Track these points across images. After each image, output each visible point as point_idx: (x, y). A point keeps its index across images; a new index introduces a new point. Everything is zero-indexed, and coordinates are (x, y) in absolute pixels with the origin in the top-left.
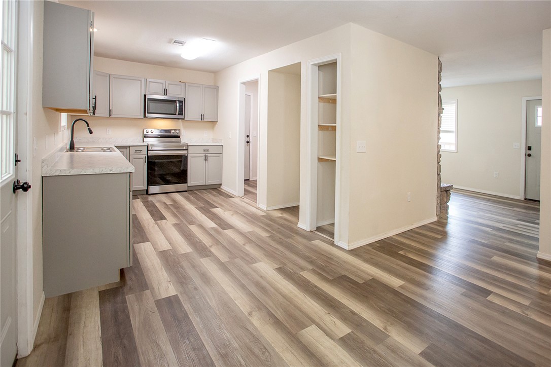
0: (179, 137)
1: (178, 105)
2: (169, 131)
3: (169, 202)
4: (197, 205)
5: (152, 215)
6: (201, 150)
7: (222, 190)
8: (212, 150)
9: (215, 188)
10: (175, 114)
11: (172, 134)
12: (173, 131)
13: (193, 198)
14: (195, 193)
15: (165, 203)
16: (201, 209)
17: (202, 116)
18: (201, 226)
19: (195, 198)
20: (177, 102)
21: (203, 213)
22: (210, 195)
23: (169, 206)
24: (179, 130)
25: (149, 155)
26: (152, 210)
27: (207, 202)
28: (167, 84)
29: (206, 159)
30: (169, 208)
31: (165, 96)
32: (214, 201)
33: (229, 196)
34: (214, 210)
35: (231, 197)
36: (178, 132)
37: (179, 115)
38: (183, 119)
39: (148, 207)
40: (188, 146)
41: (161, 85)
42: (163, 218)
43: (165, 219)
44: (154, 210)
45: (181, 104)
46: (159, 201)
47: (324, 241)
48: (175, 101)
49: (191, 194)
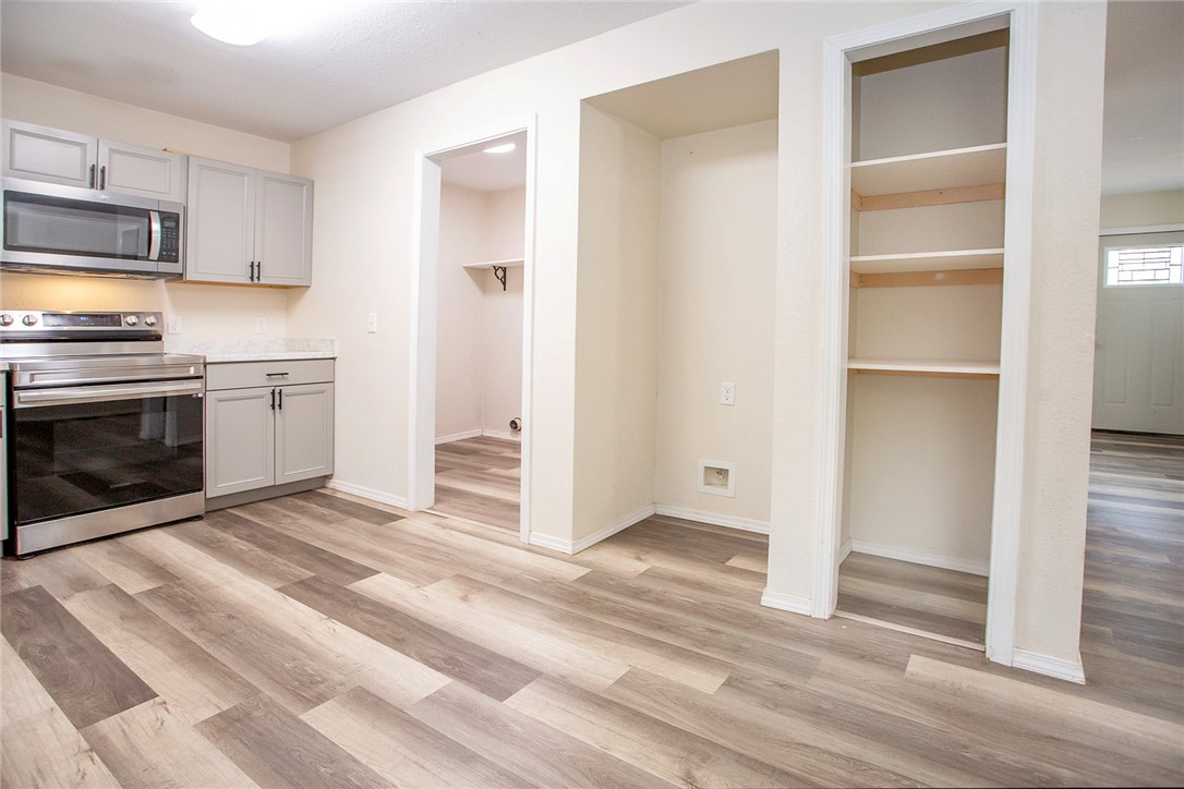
0: (158, 338)
1: (156, 227)
2: (114, 318)
3: (135, 583)
4: (279, 576)
5: (55, 681)
6: (257, 376)
7: (339, 496)
8: (296, 374)
9: (311, 491)
10: (147, 259)
11: (124, 327)
12: (132, 319)
13: (243, 545)
14: (238, 520)
15: (115, 591)
16: (304, 590)
17: (255, 269)
18: (370, 702)
19: (250, 539)
20: (155, 218)
21: (330, 614)
22: (304, 520)
23: (145, 602)
24: (158, 315)
25: (17, 406)
26: (50, 649)
27: (314, 554)
28: (104, 151)
29: (276, 401)
30: (147, 617)
31: (93, 191)
32: (341, 545)
33: (384, 517)
34: (368, 586)
35: (394, 518)
36: (151, 320)
37: (161, 259)
38: (179, 277)
39: (22, 630)
40: (205, 365)
41: (77, 151)
42: (129, 691)
43: (146, 693)
44: (62, 648)
45: (173, 224)
46: (82, 584)
47: (942, 657)
48: (144, 214)
49: (225, 528)
